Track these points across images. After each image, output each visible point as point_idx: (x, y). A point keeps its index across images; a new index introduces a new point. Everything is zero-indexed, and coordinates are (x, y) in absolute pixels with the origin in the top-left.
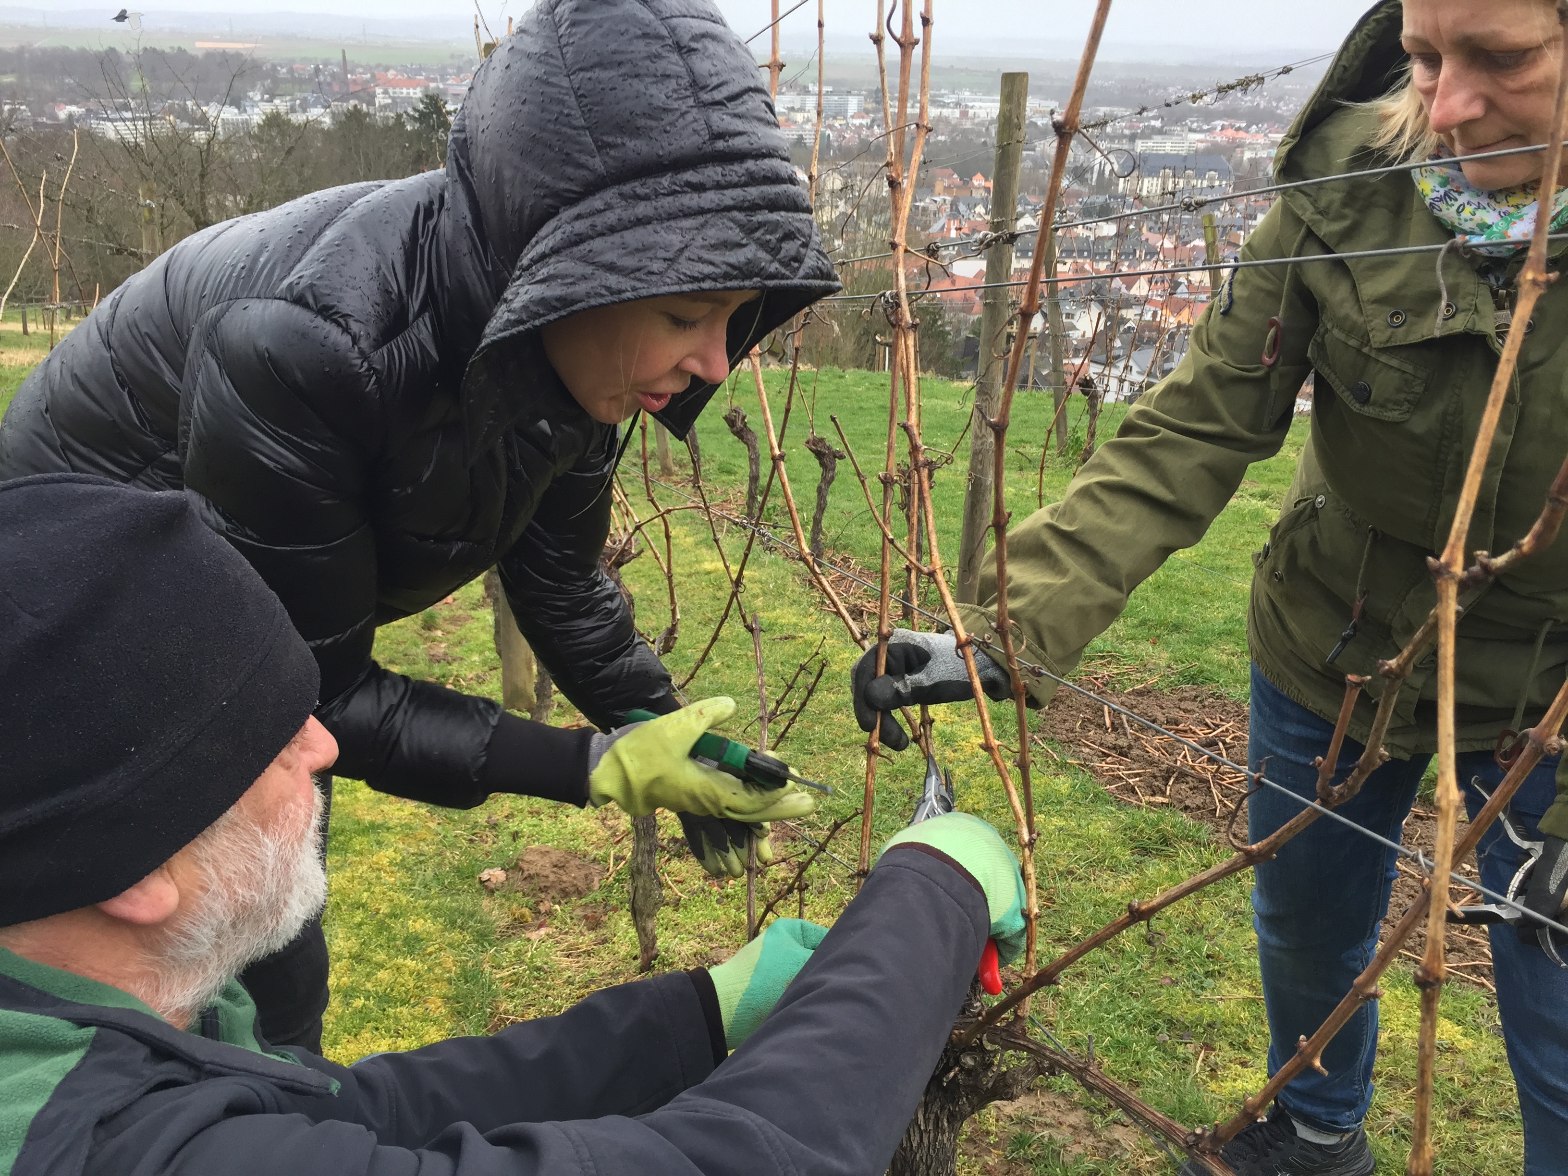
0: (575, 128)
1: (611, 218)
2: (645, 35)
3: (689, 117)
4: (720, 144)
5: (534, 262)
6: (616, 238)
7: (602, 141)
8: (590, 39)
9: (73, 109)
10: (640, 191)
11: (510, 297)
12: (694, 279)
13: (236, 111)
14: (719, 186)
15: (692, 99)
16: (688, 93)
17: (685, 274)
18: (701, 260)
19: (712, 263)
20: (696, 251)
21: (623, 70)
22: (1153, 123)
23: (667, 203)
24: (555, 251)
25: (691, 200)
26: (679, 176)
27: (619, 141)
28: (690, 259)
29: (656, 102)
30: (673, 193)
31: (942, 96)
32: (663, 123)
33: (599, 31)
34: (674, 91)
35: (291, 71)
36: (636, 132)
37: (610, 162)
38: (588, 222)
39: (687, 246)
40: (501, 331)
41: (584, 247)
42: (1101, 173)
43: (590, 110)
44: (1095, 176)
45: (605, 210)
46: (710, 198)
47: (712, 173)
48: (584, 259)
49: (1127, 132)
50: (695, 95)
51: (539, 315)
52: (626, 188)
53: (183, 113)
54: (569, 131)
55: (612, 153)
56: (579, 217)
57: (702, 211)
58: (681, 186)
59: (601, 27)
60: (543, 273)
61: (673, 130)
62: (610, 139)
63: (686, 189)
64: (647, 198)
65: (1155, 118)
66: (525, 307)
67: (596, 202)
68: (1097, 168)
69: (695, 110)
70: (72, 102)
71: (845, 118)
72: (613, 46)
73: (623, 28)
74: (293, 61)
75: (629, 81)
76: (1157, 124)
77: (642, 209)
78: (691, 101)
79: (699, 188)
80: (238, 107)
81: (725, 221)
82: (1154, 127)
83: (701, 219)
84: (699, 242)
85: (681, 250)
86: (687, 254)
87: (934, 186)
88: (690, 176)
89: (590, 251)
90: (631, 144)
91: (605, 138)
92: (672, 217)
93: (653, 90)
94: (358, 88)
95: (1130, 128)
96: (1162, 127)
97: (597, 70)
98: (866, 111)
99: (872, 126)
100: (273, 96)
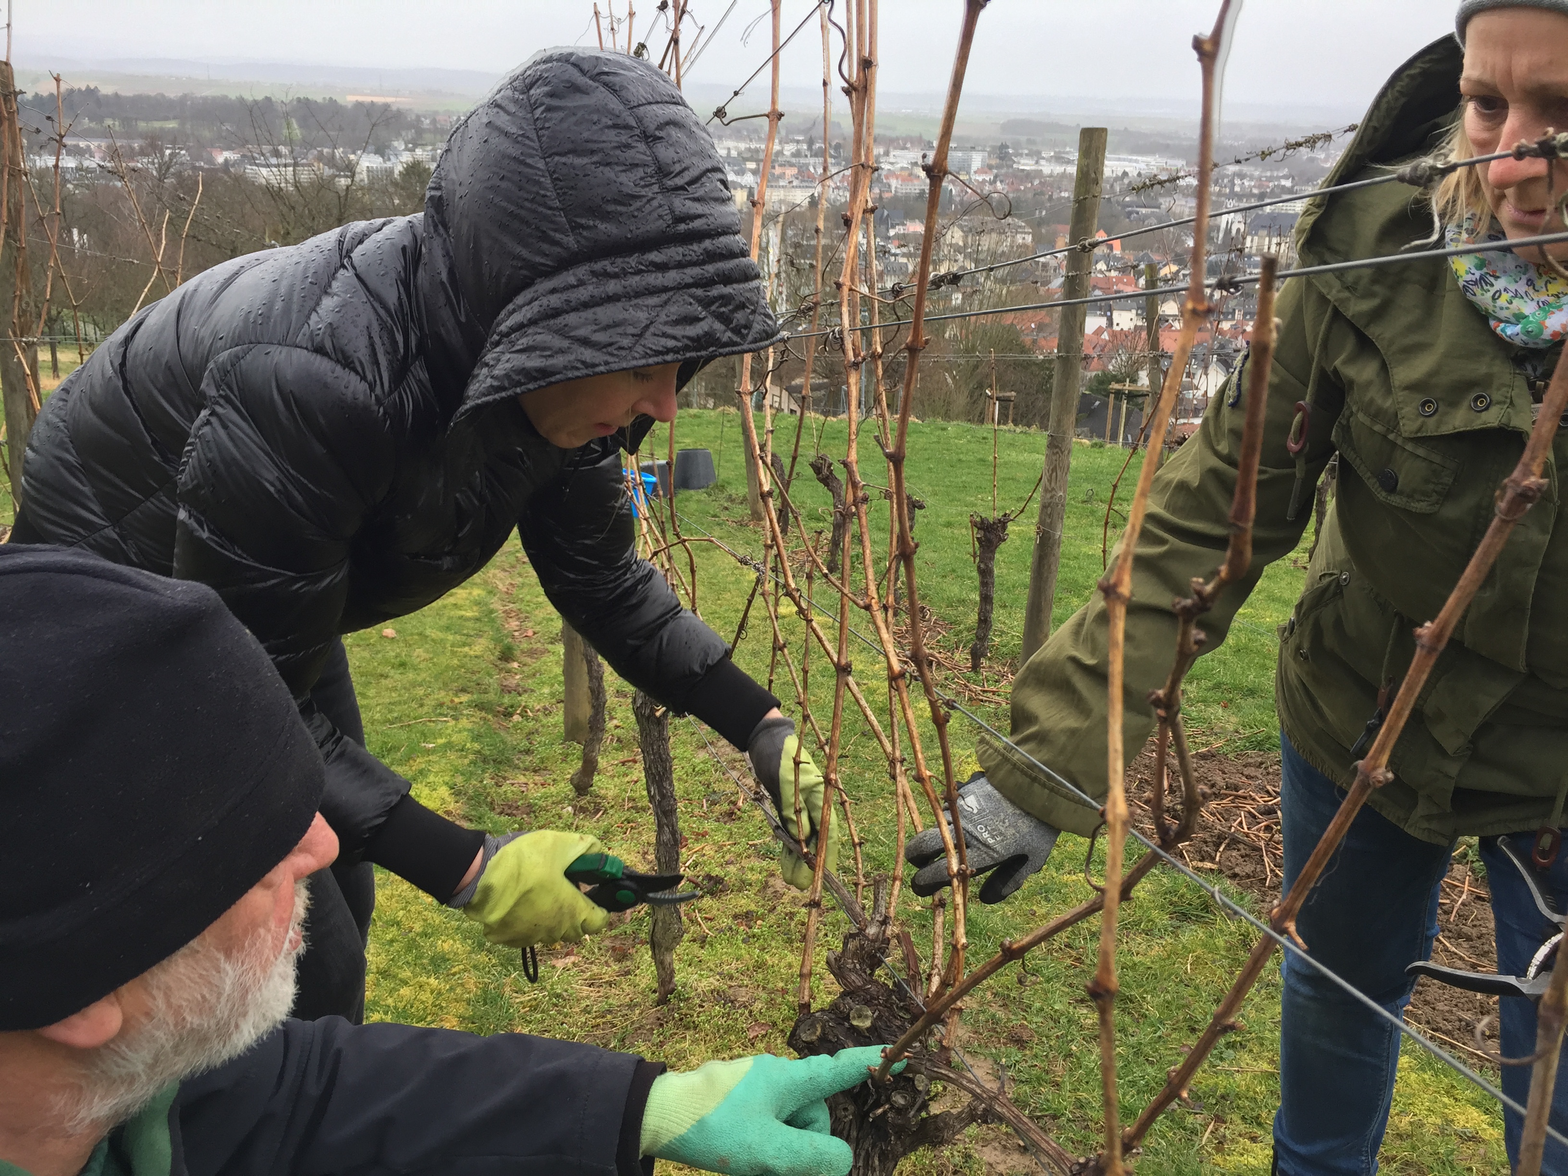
0: (550, 208)
1: (583, 294)
2: (615, 126)
3: (655, 203)
4: (682, 227)
5: (513, 330)
6: (589, 314)
7: (575, 222)
8: (565, 125)
9: (227, 154)
10: (610, 269)
11: (491, 363)
12: (658, 353)
13: (381, 159)
14: (680, 265)
15: (657, 186)
16: (653, 180)
17: (651, 349)
18: (665, 335)
19: (674, 338)
20: (661, 326)
21: (595, 158)
22: (1283, 182)
23: (634, 281)
24: (533, 322)
25: (655, 279)
26: (645, 257)
27: (591, 223)
28: (655, 335)
29: (626, 190)
30: (639, 272)
31: (1067, 153)
32: (632, 208)
33: (573, 119)
34: (642, 179)
35: (434, 121)
36: (606, 217)
37: (583, 241)
38: (564, 296)
39: (652, 323)
40: (485, 395)
41: (560, 321)
42: (1228, 231)
43: (565, 193)
44: (1221, 235)
45: (577, 286)
46: (672, 277)
47: (675, 253)
48: (562, 332)
49: (1255, 191)
50: (659, 181)
51: (519, 384)
52: (598, 266)
53: (331, 161)
54: (545, 211)
55: (585, 233)
56: (553, 291)
57: (665, 289)
58: (646, 266)
59: (574, 114)
60: (523, 342)
61: (640, 215)
62: (583, 221)
63: (650, 268)
64: (615, 276)
65: (1286, 177)
66: (507, 376)
67: (569, 277)
68: (1223, 226)
69: (660, 197)
70: (229, 148)
71: (969, 173)
72: (586, 135)
73: (595, 117)
74: (436, 113)
75: (601, 168)
76: (1288, 183)
77: (612, 287)
78: (656, 188)
79: (662, 267)
80: (383, 156)
81: (686, 297)
82: (1284, 186)
83: (664, 297)
84: (663, 318)
85: (647, 327)
86: (652, 329)
87: (1055, 242)
88: (654, 256)
89: (566, 325)
90: (602, 226)
91: (578, 220)
92: (638, 294)
93: (623, 178)
95: (1259, 187)
96: (1293, 187)
97: (571, 156)
98: (990, 167)
99: (995, 182)
100: (416, 146)
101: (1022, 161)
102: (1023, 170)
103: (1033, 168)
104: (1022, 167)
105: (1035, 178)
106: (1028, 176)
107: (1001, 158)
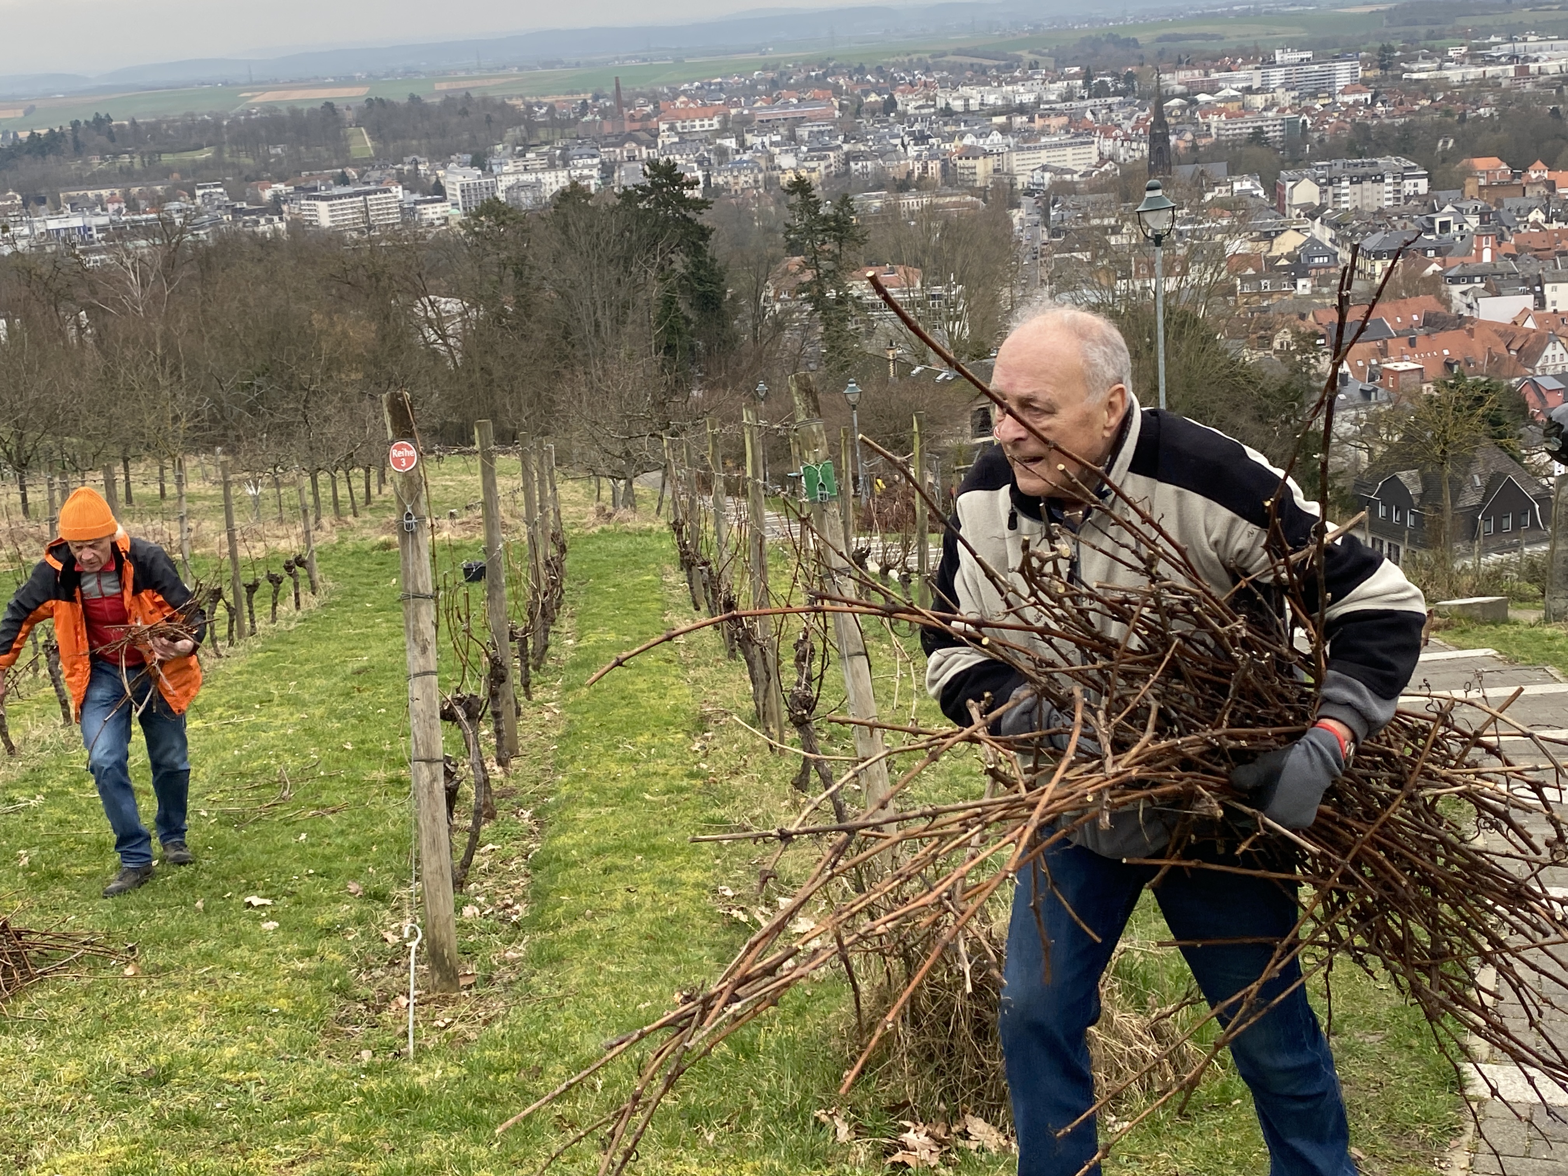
9: (280, 187)
13: (479, 172)
35: (551, 111)
53: (412, 182)
70: (281, 180)
71: (1331, 95)
80: (483, 169)
94: (637, 125)
98: (1365, 82)
99: (1373, 104)
100: (527, 148)
101: (1415, 67)
102: (1418, 81)
103: (1433, 74)
104: (1415, 76)
105: (1437, 90)
106: (1425, 88)
107: (1383, 67)
